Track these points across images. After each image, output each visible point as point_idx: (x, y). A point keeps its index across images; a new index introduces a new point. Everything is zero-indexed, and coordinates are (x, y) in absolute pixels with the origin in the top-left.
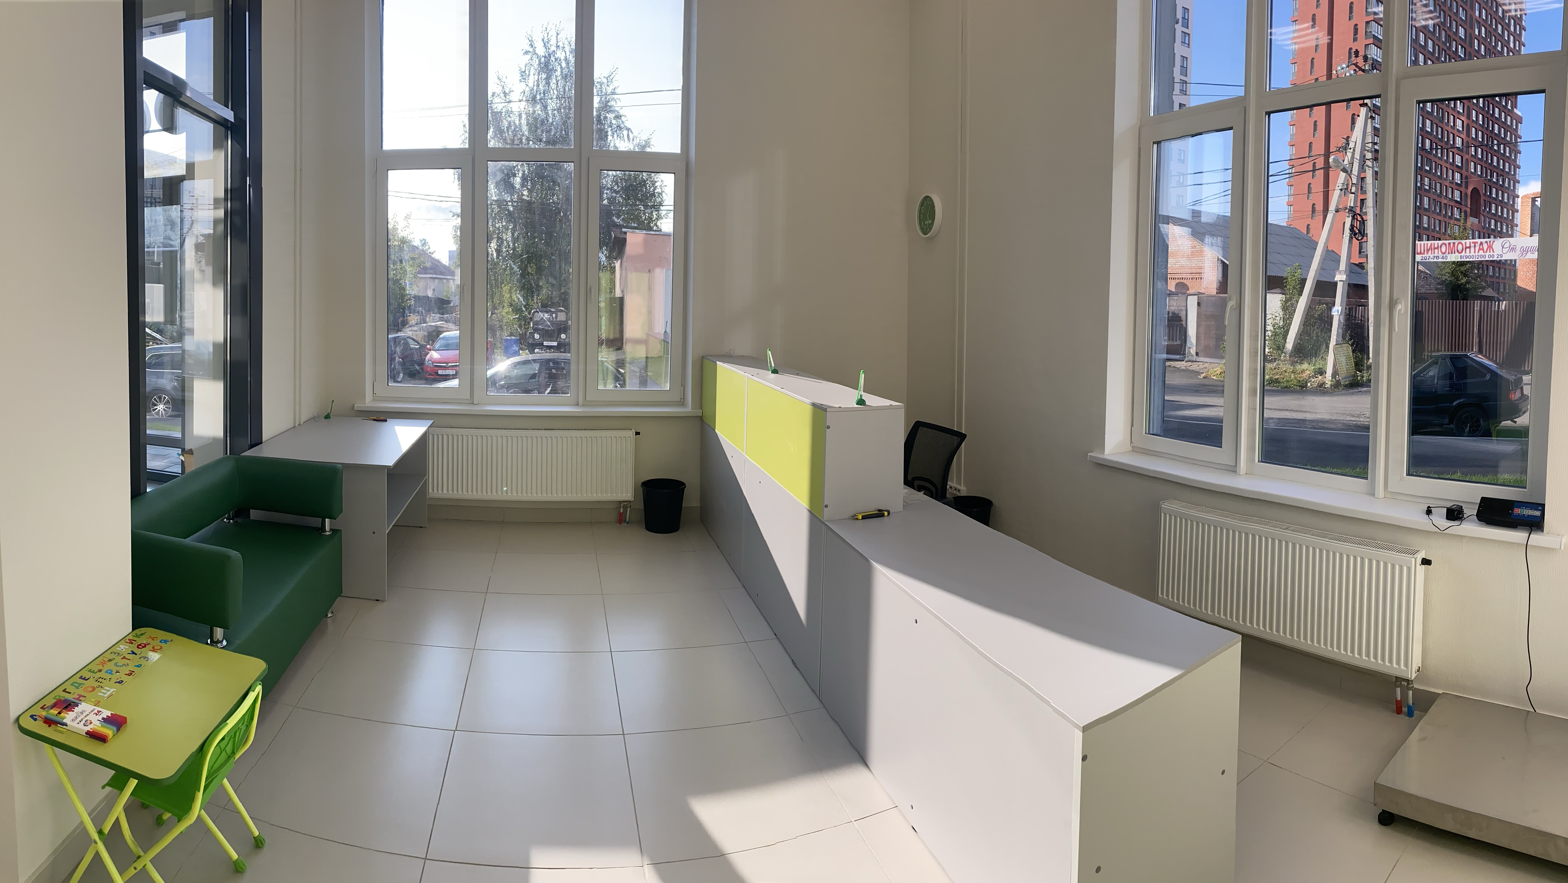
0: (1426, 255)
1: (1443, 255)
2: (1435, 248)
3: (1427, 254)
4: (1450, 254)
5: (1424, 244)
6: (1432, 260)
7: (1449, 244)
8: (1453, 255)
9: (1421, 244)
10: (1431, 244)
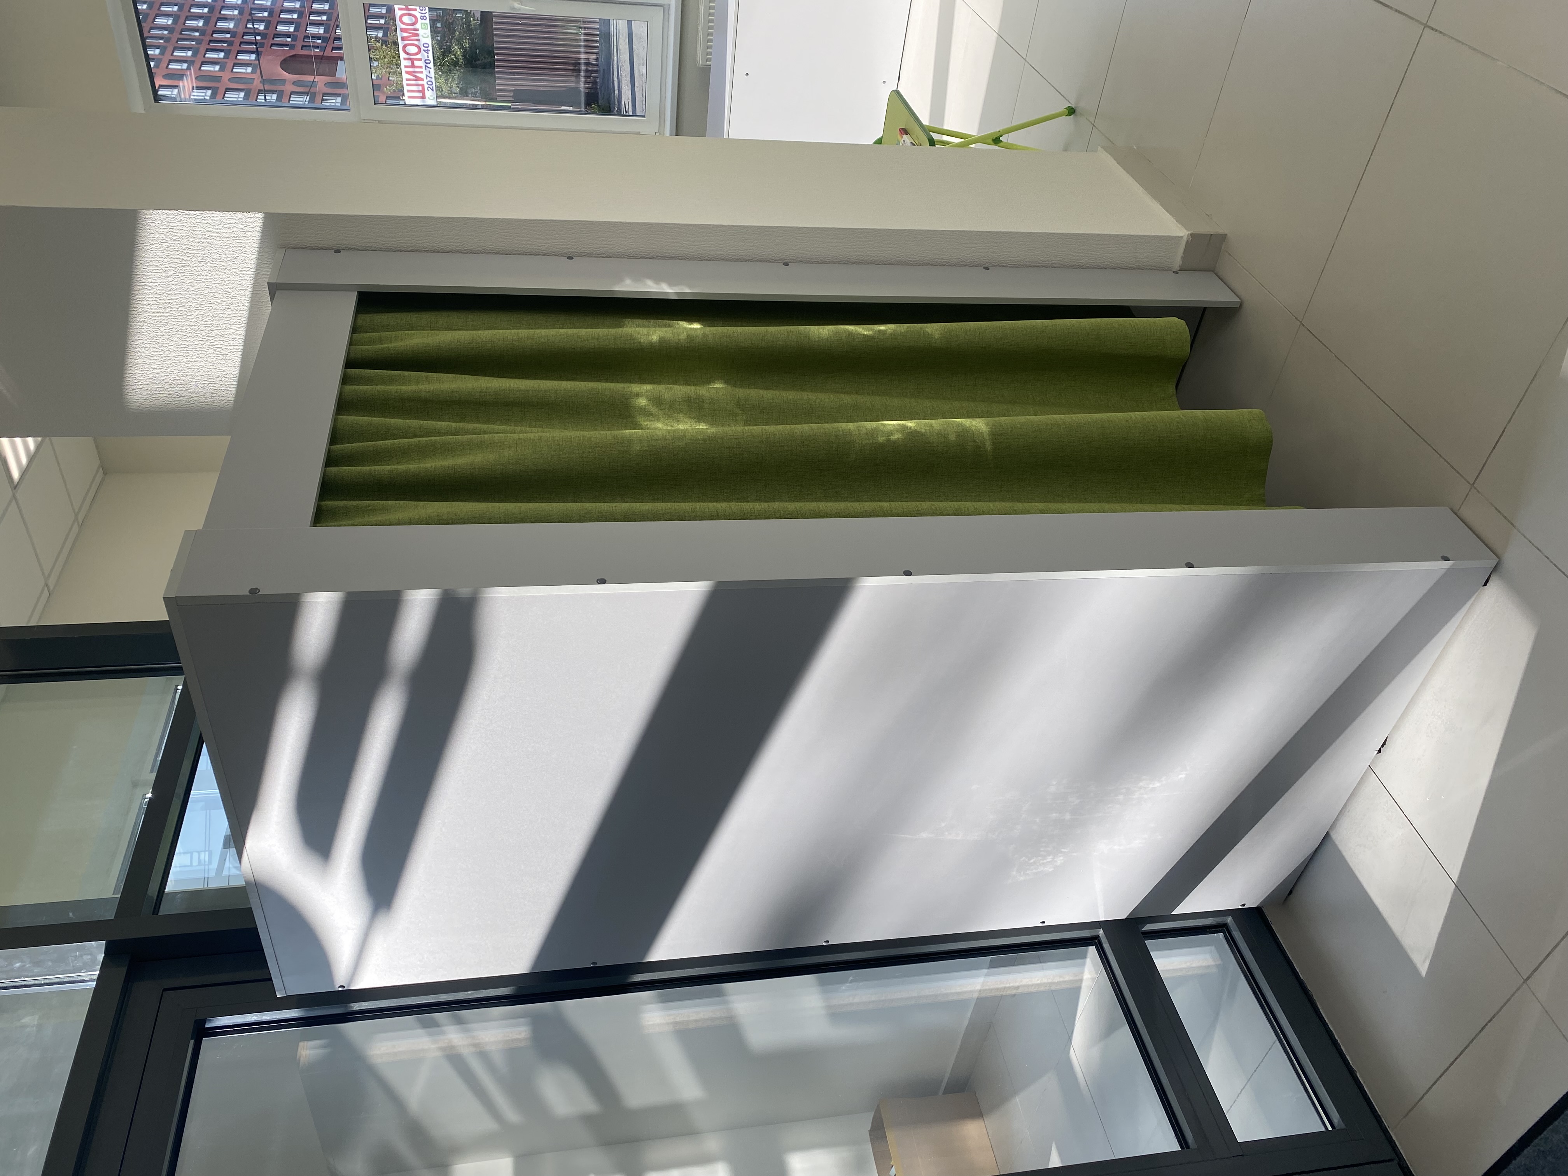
0: (424, 82)
1: (422, 51)
2: (413, 66)
3: (422, 80)
4: (420, 37)
5: (408, 85)
6: (432, 71)
7: (403, 39)
8: (421, 32)
9: (409, 91)
10: (407, 72)
